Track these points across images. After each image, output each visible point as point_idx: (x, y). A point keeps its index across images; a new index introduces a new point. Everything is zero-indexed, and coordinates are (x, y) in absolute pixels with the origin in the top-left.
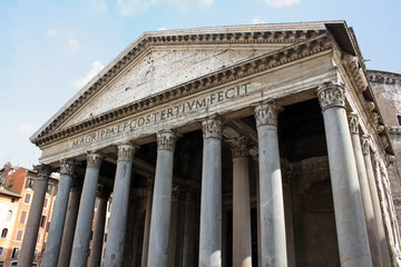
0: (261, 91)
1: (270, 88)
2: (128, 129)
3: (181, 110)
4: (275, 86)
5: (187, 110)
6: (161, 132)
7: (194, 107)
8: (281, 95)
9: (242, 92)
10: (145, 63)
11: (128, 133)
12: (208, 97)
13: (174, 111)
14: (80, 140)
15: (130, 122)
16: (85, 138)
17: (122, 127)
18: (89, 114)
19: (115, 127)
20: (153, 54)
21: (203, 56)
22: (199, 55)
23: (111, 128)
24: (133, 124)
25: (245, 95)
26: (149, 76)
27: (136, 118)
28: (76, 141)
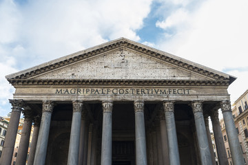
0: (197, 95)
1: (201, 95)
2: (111, 93)
3: (150, 92)
4: (204, 95)
5: (154, 93)
7: (159, 93)
8: (206, 100)
9: (186, 93)
10: (119, 55)
11: (112, 96)
12: (167, 90)
13: (146, 91)
14: (64, 90)
15: (111, 89)
16: (69, 90)
17: (105, 91)
18: (71, 74)
19: (99, 89)
20: (124, 52)
21: (161, 66)
22: (158, 65)
23: (95, 89)
24: (115, 91)
25: (188, 95)
26: (124, 65)
27: (117, 88)
28: (59, 90)
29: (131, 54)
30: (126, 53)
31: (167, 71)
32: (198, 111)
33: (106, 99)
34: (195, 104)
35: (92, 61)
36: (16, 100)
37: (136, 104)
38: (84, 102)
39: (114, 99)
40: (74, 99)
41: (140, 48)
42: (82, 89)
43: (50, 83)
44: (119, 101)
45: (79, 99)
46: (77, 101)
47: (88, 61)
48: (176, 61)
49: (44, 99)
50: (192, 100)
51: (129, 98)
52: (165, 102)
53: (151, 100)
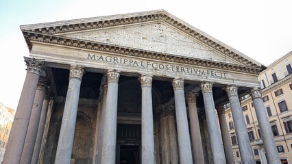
0: (233, 80)
1: (237, 80)
2: (151, 67)
3: (190, 71)
4: (239, 80)
5: (194, 72)
6: (180, 79)
7: (198, 73)
9: (223, 76)
10: (157, 28)
11: (152, 70)
12: (205, 71)
13: (186, 70)
14: (98, 56)
15: (151, 63)
16: (104, 57)
17: (145, 63)
18: (105, 39)
19: (138, 61)
20: (162, 25)
21: (198, 46)
22: (196, 45)
23: (134, 60)
24: (155, 65)
25: (225, 78)
26: (163, 39)
27: (156, 63)
28: (92, 55)
29: (169, 30)
30: (163, 27)
31: (205, 52)
32: (235, 95)
33: (146, 73)
34: (231, 88)
35: (128, 29)
36: (34, 59)
37: (176, 82)
38: (121, 73)
39: (154, 74)
40: (110, 68)
41: (180, 24)
42: (119, 58)
43: (81, 45)
44: (160, 77)
45: (116, 69)
46: (115, 71)
47: (124, 28)
48: (214, 43)
49: (73, 63)
50: (228, 83)
51: (169, 74)
52: (204, 82)
53: (191, 79)
